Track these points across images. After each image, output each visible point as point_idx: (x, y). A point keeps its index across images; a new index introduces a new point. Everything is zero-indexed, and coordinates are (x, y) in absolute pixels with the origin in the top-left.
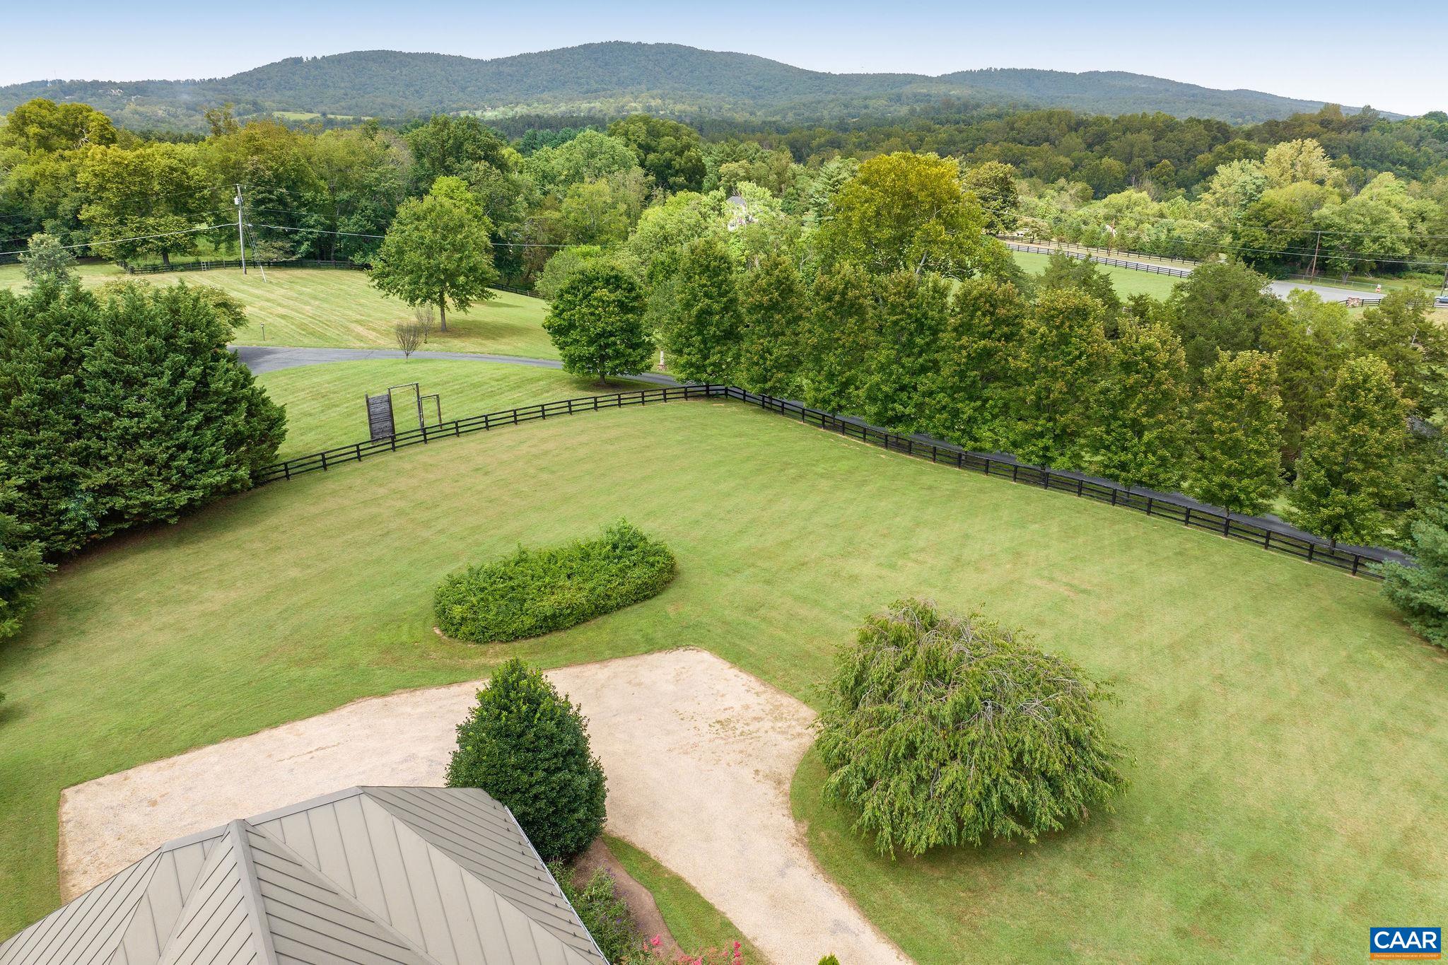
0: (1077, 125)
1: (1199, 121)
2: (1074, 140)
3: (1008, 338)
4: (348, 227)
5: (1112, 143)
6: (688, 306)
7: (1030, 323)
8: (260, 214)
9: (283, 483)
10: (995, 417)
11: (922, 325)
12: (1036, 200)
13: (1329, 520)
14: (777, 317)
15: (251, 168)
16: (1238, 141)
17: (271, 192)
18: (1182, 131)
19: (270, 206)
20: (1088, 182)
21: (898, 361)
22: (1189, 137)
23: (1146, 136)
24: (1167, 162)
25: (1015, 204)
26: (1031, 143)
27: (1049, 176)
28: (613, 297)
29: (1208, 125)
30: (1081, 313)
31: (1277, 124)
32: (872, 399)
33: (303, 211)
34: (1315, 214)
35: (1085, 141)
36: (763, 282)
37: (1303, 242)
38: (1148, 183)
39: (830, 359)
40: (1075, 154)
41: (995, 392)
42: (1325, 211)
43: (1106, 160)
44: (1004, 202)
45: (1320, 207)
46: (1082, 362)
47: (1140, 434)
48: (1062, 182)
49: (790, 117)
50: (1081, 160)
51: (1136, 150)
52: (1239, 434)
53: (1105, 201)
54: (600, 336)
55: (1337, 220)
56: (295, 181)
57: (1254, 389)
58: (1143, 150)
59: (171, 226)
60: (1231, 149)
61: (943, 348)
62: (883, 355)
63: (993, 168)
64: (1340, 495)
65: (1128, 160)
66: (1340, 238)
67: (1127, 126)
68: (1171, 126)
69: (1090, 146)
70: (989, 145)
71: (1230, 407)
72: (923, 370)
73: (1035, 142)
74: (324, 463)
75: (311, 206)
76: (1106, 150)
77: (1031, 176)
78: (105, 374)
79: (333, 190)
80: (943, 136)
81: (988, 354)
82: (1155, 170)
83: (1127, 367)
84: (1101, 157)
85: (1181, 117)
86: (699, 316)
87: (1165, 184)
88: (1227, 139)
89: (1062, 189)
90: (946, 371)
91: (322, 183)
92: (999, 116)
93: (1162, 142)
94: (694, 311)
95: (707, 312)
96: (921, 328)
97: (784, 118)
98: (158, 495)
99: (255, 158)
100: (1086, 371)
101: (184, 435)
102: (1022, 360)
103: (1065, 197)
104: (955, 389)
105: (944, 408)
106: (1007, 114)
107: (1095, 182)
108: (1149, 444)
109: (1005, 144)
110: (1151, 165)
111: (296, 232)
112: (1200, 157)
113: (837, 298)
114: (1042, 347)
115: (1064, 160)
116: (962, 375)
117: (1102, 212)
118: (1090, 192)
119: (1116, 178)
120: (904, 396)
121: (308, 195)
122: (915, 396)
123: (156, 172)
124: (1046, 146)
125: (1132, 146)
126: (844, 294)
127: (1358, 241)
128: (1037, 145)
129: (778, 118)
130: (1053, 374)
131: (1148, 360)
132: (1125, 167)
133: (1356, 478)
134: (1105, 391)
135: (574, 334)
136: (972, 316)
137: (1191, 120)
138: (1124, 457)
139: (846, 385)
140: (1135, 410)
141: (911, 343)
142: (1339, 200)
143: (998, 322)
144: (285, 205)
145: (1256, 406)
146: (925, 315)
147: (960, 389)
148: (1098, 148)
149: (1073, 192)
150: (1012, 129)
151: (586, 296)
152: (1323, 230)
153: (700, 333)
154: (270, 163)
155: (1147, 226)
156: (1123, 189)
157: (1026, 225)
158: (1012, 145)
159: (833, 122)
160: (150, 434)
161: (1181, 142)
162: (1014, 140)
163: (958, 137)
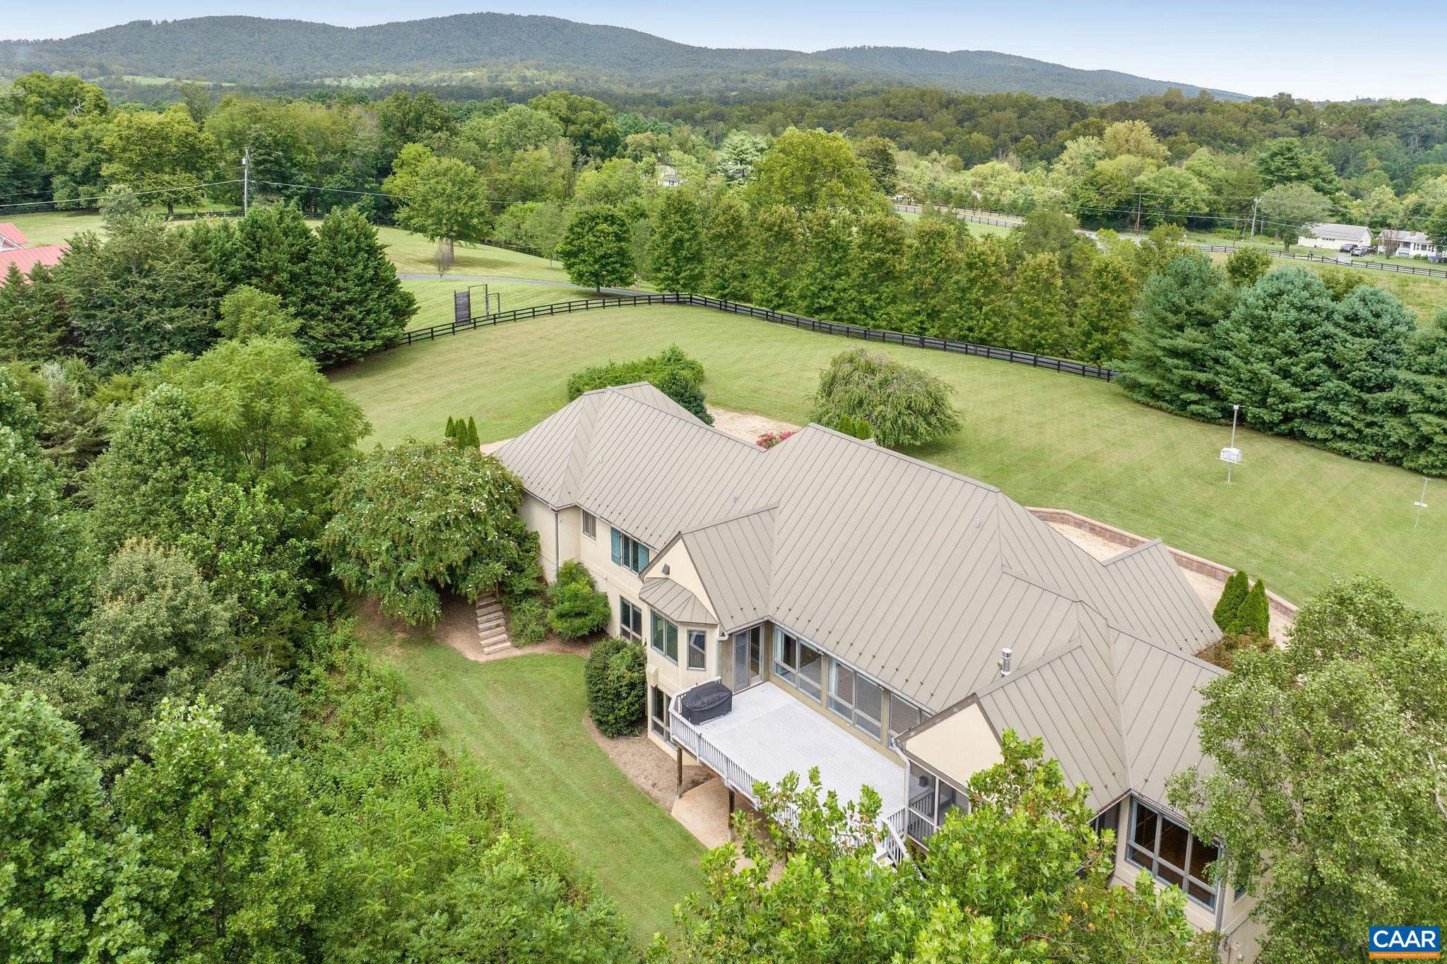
0: (948, 103)
1: (1058, 101)
2: (946, 116)
3: (894, 252)
4: (331, 184)
5: (981, 120)
6: (665, 236)
7: (908, 241)
8: (259, 172)
9: (407, 347)
10: (888, 304)
11: (836, 245)
12: (912, 169)
13: (1093, 352)
14: (732, 243)
15: (254, 134)
16: (1092, 119)
17: (269, 155)
18: (1044, 109)
19: (268, 165)
20: (960, 154)
21: (820, 270)
22: (1049, 114)
23: (1010, 114)
24: (1029, 137)
25: (894, 172)
26: (905, 118)
27: (923, 149)
28: (611, 229)
29: (1067, 104)
30: (941, 235)
31: (1127, 104)
32: (803, 297)
33: (294, 171)
34: (1136, 180)
35: (955, 118)
36: (721, 219)
37: (1129, 202)
38: (1012, 156)
39: (772, 271)
40: (947, 130)
41: (887, 289)
42: (1142, 178)
43: (975, 135)
44: (885, 170)
45: (1139, 174)
46: (943, 265)
47: (981, 309)
48: (935, 154)
49: (669, 89)
50: (952, 134)
51: (1002, 126)
52: (1039, 304)
53: (973, 170)
54: (602, 257)
55: (1152, 185)
56: (288, 145)
57: (1045, 275)
58: (1008, 126)
59: (184, 182)
60: (1086, 126)
61: (852, 260)
62: (811, 265)
63: (872, 141)
64: (1098, 336)
65: (995, 135)
66: (1156, 199)
67: (995, 105)
68: (1033, 105)
69: (960, 122)
70: (867, 120)
71: (1033, 287)
72: (838, 275)
73: (909, 117)
74: (432, 335)
75: (303, 167)
76: (975, 126)
77: (907, 149)
78: (325, 263)
79: (319, 154)
80: (823, 111)
81: (881, 263)
82: (1019, 145)
83: (971, 266)
84: (970, 133)
85: (1043, 97)
86: (674, 243)
87: (1029, 156)
88: (1085, 116)
89: (935, 160)
90: (854, 275)
91: (310, 147)
92: (875, 93)
93: (1025, 120)
94: (671, 240)
95: (680, 241)
96: (836, 248)
97: (662, 90)
98: (355, 343)
99: (258, 126)
100: (945, 271)
101: (371, 304)
102: (903, 264)
103: (938, 167)
104: (861, 286)
105: (853, 300)
106: (882, 91)
107: (966, 154)
108: (986, 314)
109: (882, 120)
110: (1016, 140)
111: (287, 188)
112: (1059, 133)
113: (776, 228)
114: (917, 256)
115: (936, 134)
116: (865, 276)
117: (970, 180)
118: (961, 163)
119: (985, 152)
120: (825, 293)
121: (300, 157)
122: (834, 294)
123: (174, 136)
124: (920, 121)
125: (998, 122)
126: (780, 226)
127: (1169, 201)
128: (911, 120)
129: (655, 90)
130: (925, 273)
131: (982, 261)
132: (992, 141)
133: (1105, 324)
134: (957, 283)
135: (582, 256)
136: (870, 238)
137: (1052, 100)
138: (971, 323)
139: (783, 289)
140: (976, 293)
141: (829, 258)
142: (1155, 169)
143: (888, 242)
144: (280, 165)
145: (1048, 285)
146: (838, 239)
147: (863, 286)
148: (967, 124)
149: (944, 163)
150: (888, 105)
151: (591, 229)
152: (1142, 193)
153: (675, 255)
154: (270, 131)
155: (1009, 192)
156: (989, 160)
157: (904, 189)
158: (888, 121)
159: (714, 96)
160: (350, 302)
161: (1042, 119)
162: (890, 116)
163: (838, 113)
